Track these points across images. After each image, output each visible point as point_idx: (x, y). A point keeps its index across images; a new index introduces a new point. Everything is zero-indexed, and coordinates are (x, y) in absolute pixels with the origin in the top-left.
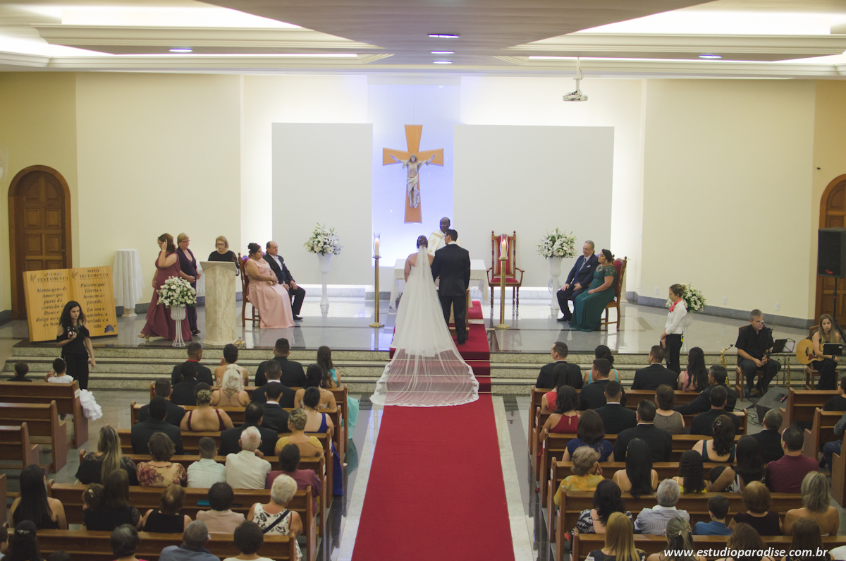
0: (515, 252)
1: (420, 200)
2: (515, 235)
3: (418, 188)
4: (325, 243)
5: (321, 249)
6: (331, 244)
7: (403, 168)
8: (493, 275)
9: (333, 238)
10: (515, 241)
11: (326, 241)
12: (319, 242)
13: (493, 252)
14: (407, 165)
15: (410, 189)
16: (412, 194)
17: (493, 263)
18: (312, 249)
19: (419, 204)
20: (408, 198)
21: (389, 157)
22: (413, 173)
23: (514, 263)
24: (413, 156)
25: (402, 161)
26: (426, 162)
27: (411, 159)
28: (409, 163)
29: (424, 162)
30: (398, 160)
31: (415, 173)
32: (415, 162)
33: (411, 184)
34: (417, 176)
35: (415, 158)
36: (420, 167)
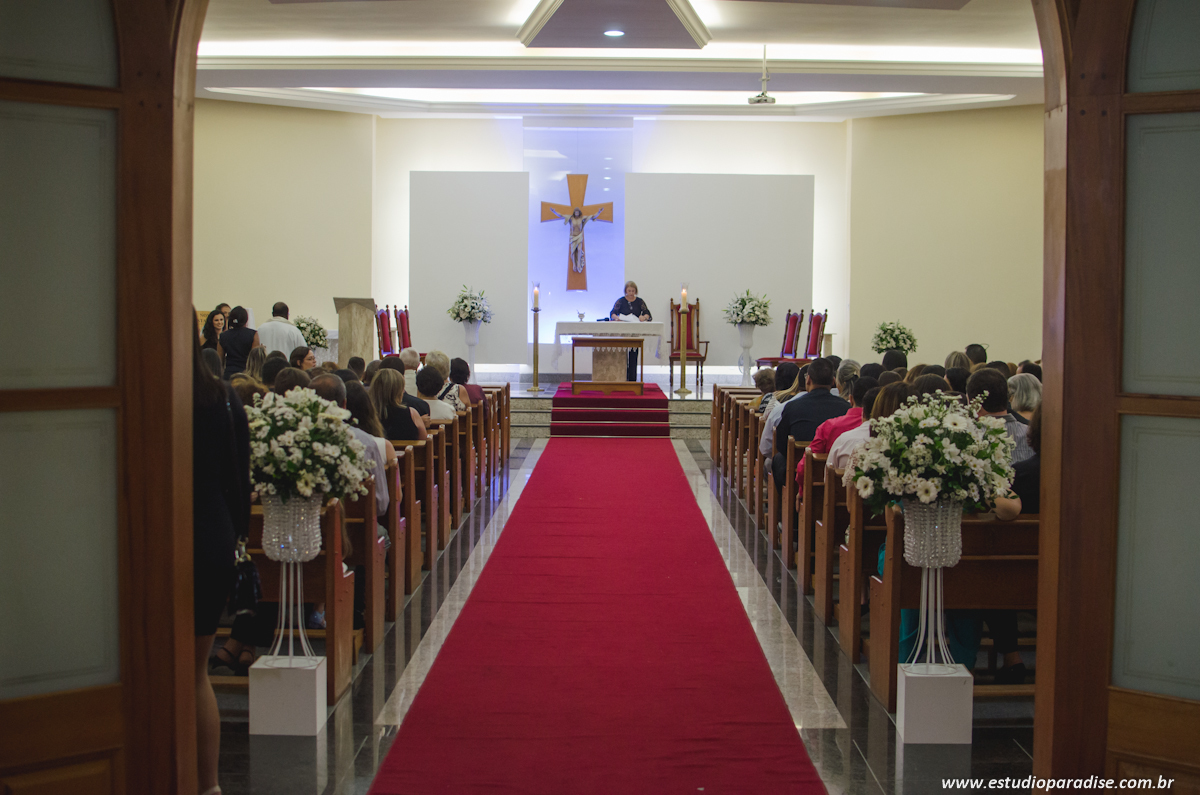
0: (698, 323)
1: (584, 263)
2: (698, 303)
3: (583, 248)
4: (473, 308)
5: (468, 315)
6: (481, 309)
7: (565, 224)
8: (672, 350)
9: (483, 302)
10: (698, 311)
11: (475, 305)
12: (466, 306)
13: (672, 323)
14: (570, 221)
15: (573, 250)
16: (576, 255)
17: (672, 336)
18: (458, 315)
19: (584, 268)
20: (570, 260)
21: (549, 212)
22: (577, 230)
23: (698, 337)
24: (577, 210)
25: (564, 216)
26: (592, 217)
27: (574, 213)
28: (571, 218)
29: (590, 217)
30: (559, 214)
31: (580, 231)
32: (579, 217)
33: (574, 244)
34: (581, 234)
35: (580, 212)
36: (586, 223)
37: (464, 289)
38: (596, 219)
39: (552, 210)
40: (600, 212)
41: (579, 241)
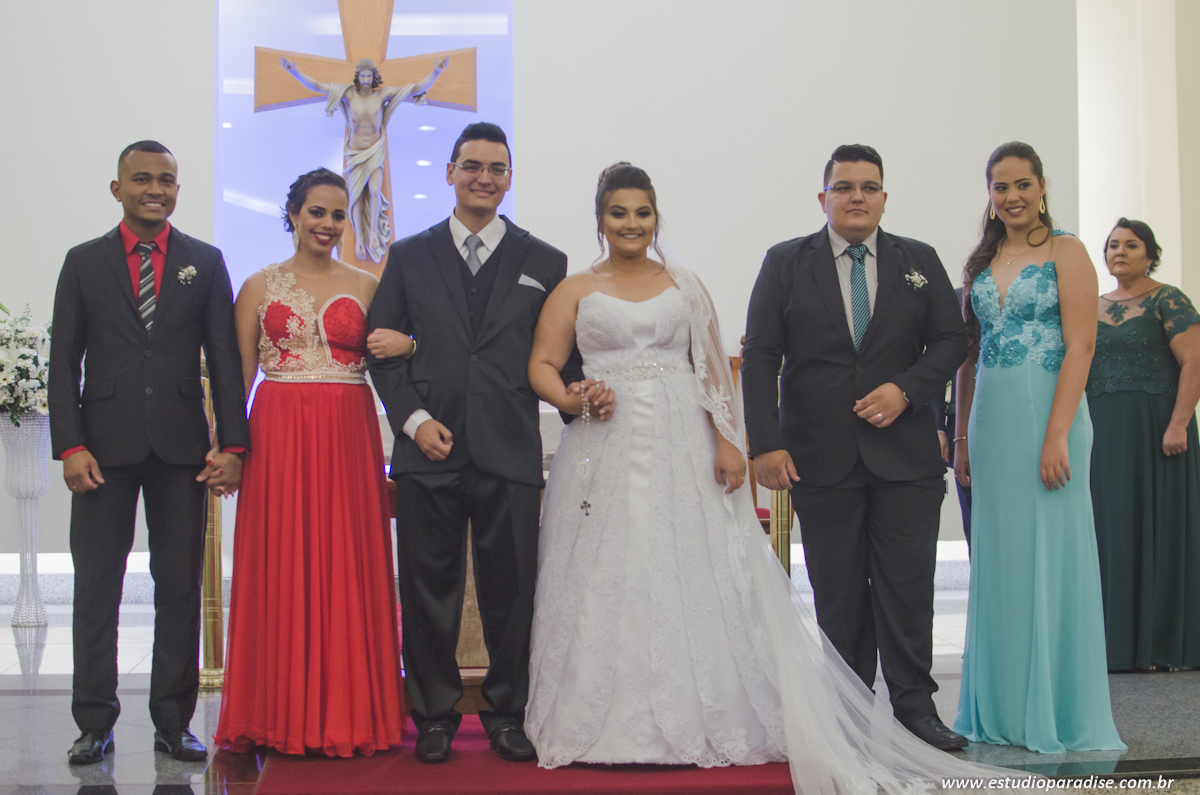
7: (330, 112)
16: (364, 208)
22: (364, 134)
25: (325, 86)
26: (414, 90)
27: (357, 76)
28: (349, 94)
29: (407, 90)
30: (311, 80)
31: (375, 132)
32: (374, 91)
33: (358, 172)
34: (379, 144)
35: (374, 72)
36: (393, 110)
38: (423, 98)
39: (294, 73)
40: (436, 73)
41: (373, 165)
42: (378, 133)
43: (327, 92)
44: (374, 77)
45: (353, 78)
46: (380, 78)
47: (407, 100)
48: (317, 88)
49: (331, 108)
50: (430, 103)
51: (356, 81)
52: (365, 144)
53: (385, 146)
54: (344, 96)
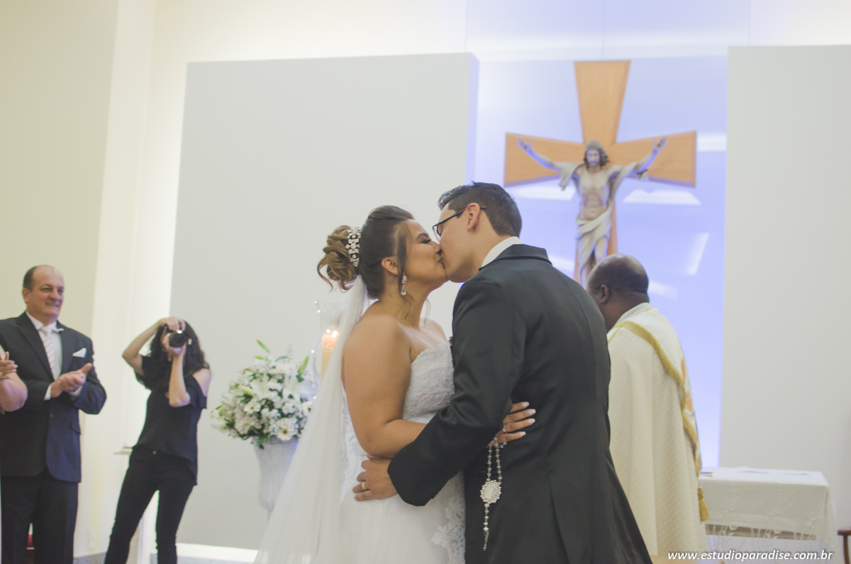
4: (270, 404)
5: (254, 423)
6: (286, 408)
11: (273, 396)
12: (248, 398)
14: (575, 179)
15: (583, 257)
22: (592, 206)
24: (591, 147)
25: (559, 164)
26: (636, 167)
27: (586, 154)
28: (579, 171)
29: (629, 168)
30: (547, 159)
31: (601, 204)
32: (601, 169)
33: (586, 240)
34: (606, 215)
35: (601, 152)
36: (618, 186)
37: (263, 353)
38: (645, 174)
39: (530, 152)
40: (655, 152)
41: (599, 234)
42: (605, 206)
43: (560, 169)
44: (601, 157)
45: (583, 157)
46: (606, 157)
47: (631, 176)
48: (551, 166)
49: (564, 184)
50: (652, 179)
51: (585, 160)
52: (593, 215)
53: (612, 217)
54: (575, 173)
